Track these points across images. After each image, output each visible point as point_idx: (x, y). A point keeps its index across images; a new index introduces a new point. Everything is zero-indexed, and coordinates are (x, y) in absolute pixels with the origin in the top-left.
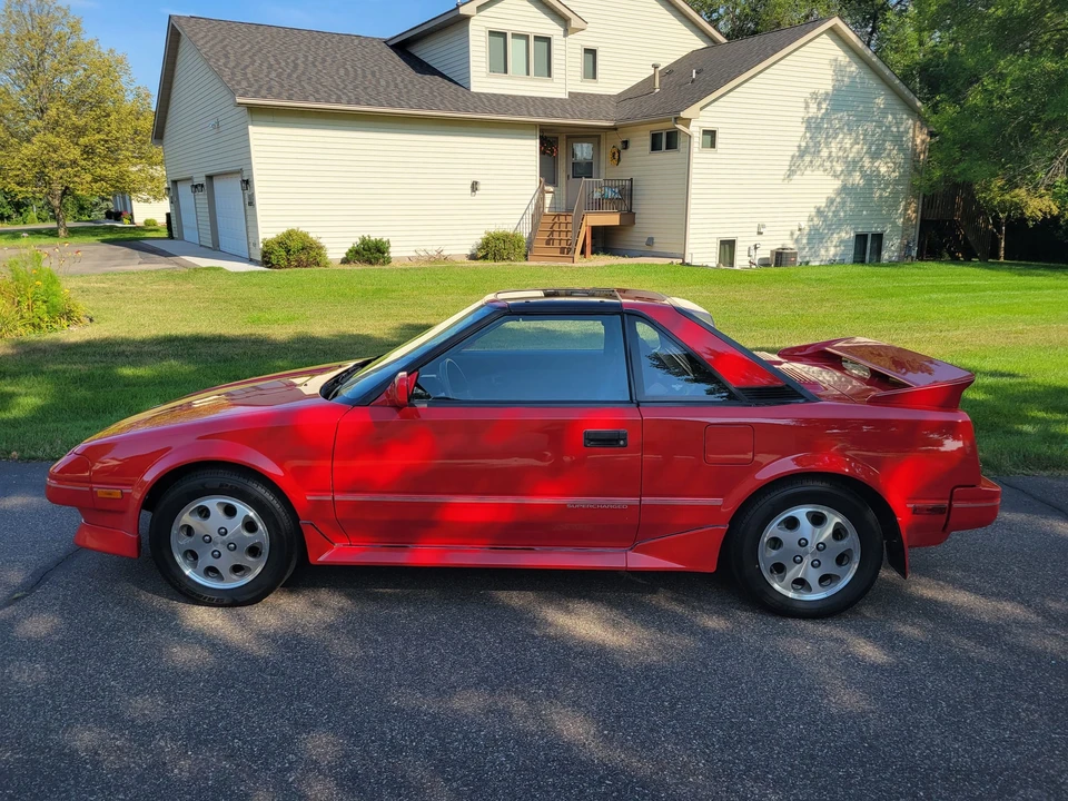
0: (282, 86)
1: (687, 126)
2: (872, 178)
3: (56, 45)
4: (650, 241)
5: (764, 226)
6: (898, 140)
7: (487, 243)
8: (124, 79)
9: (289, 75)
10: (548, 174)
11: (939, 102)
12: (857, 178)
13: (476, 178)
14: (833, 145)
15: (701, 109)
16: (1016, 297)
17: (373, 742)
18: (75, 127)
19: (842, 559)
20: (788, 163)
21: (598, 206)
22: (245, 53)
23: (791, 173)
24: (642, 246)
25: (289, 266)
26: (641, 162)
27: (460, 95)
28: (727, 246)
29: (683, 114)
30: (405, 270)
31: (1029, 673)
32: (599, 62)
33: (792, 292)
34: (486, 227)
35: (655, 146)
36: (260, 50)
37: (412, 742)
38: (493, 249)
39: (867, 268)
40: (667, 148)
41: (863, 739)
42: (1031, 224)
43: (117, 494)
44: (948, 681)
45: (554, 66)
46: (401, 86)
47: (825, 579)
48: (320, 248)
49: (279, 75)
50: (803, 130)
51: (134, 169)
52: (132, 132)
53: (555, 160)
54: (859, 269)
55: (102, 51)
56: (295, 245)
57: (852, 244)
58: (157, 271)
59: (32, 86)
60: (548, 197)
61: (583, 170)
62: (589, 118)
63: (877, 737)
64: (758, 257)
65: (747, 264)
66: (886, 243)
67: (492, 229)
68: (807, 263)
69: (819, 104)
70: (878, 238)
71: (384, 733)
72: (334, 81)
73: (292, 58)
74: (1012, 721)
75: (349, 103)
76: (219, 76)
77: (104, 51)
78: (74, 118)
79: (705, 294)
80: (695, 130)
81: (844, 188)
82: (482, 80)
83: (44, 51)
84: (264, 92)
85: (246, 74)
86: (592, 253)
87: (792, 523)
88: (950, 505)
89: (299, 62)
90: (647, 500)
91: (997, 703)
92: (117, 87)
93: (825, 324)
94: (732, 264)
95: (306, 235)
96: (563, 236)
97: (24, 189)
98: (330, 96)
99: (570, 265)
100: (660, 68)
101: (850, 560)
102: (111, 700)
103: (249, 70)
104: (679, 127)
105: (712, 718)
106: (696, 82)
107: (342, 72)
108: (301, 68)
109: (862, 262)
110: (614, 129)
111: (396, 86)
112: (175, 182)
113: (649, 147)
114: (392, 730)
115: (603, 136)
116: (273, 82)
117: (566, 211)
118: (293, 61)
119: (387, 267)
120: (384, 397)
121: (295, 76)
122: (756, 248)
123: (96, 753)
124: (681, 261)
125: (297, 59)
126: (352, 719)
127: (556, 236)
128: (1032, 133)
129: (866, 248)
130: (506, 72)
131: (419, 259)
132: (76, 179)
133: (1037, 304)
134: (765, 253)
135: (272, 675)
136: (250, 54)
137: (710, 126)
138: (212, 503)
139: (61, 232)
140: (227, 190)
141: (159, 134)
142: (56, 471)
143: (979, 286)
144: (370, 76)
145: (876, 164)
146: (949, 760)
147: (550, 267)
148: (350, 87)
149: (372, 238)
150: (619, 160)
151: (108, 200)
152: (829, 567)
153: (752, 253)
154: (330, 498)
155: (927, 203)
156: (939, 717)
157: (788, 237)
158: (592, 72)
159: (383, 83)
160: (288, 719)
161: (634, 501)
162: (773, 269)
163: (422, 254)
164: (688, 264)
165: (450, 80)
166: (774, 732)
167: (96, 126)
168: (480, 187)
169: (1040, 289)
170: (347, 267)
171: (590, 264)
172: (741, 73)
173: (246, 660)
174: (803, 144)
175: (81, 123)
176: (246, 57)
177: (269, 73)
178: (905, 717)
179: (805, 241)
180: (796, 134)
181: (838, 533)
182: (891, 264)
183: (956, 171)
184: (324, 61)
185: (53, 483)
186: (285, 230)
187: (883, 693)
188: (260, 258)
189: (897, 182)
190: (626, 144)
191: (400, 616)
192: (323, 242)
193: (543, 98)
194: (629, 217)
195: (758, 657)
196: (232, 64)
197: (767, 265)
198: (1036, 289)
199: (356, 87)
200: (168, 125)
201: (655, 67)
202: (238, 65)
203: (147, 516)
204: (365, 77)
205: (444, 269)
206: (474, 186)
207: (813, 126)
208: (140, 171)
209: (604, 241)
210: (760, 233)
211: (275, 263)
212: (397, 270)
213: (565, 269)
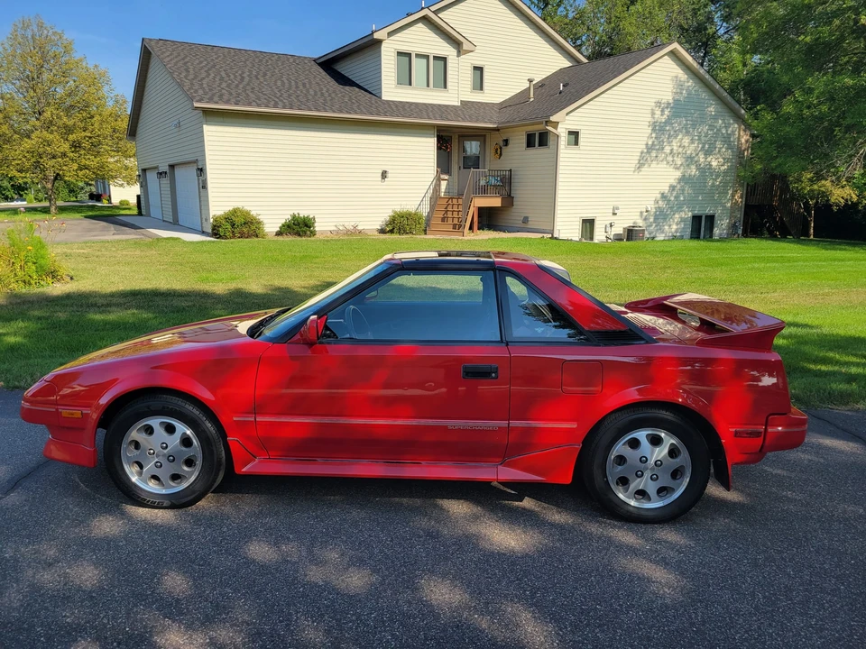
0: (231, 94)
1: (556, 128)
2: (706, 171)
3: (52, 61)
4: (526, 220)
5: (618, 209)
6: (727, 140)
7: (394, 221)
8: (106, 88)
9: (237, 86)
10: (444, 165)
11: (758, 111)
12: (693, 171)
13: (385, 168)
14: (674, 144)
15: (567, 114)
16: (823, 266)
17: (281, 622)
18: (66, 126)
19: (676, 474)
20: (638, 158)
21: (484, 191)
22: (202, 68)
23: (640, 166)
24: (519, 224)
25: (234, 237)
26: (518, 156)
27: (373, 102)
28: (588, 224)
29: (553, 119)
30: (327, 241)
31: (832, 571)
32: (485, 77)
33: (640, 261)
34: (393, 207)
35: (530, 144)
36: (214, 66)
37: (313, 622)
38: (398, 225)
39: (702, 243)
40: (539, 146)
41: (693, 624)
42: (835, 208)
43: (77, 413)
44: (764, 577)
45: (449, 80)
46: (326, 95)
47: (662, 491)
48: (259, 223)
49: (228, 86)
50: (650, 131)
51: (112, 160)
52: (111, 130)
53: (449, 154)
54: (695, 243)
55: (88, 66)
56: (239, 221)
57: (689, 223)
58: (127, 240)
59: (32, 93)
60: (444, 185)
61: (472, 163)
62: (477, 121)
63: (704, 623)
64: (613, 233)
65: (604, 238)
66: (717, 222)
67: (398, 209)
68: (653, 238)
69: (663, 111)
70: (711, 219)
71: (290, 614)
72: (272, 90)
73: (240, 72)
74: (818, 611)
75: (284, 108)
76: (180, 85)
77: (91, 66)
78: (65, 119)
79: (570, 262)
80: (562, 131)
81: (683, 179)
82: (391, 90)
83: (42, 67)
84: (216, 99)
85: (202, 84)
86: (479, 229)
87: (635, 444)
88: (766, 429)
89: (245, 75)
90: (514, 423)
91: (805, 596)
92: (100, 95)
93: (667, 287)
94: (592, 239)
95: (248, 213)
96: (455, 215)
97: (23, 175)
98: (269, 102)
99: (461, 237)
100: (534, 82)
101: (682, 475)
102: (65, 585)
103: (204, 82)
104: (549, 128)
105: (566, 605)
106: (563, 94)
107: (279, 83)
108: (247, 79)
109: (698, 237)
110: (497, 130)
111: (322, 95)
112: (144, 170)
113: (525, 145)
114: (297, 613)
115: (488, 137)
116: (223, 91)
117: (457, 195)
118: (240, 75)
119: (312, 238)
120: (298, 336)
121: (241, 86)
122: (611, 226)
123: (50, 628)
124: (550, 236)
125: (243, 73)
126: (264, 603)
127: (450, 215)
128: (836, 135)
129: (701, 227)
130: (410, 84)
131: (338, 232)
132: (64, 168)
133: (840, 273)
134: (618, 229)
135: (199, 565)
136: (206, 69)
137: (574, 128)
138: (155, 422)
139: (53, 209)
140: (185, 177)
141: (132, 132)
142: (29, 395)
143: (793, 258)
144: (301, 87)
145: (709, 159)
146: (764, 643)
147: (444, 240)
148: (285, 95)
149: (301, 216)
150: (501, 155)
151: (90, 185)
152: (665, 480)
153: (608, 229)
154: (253, 419)
155: (751, 191)
156: (757, 606)
157: (638, 217)
158: (479, 85)
159: (312, 92)
160: (211, 602)
161: (504, 423)
162: (625, 243)
163: (341, 228)
164: (556, 238)
165: (366, 90)
166: (617, 617)
167: (82, 125)
168: (389, 175)
169: (843, 260)
170: (280, 238)
171: (476, 238)
172: (599, 86)
173: (179, 552)
174: (650, 143)
175: (70, 123)
176: (202, 71)
177: (220, 84)
178: (728, 606)
179: (652, 220)
180: (643, 135)
181: (673, 452)
182: (721, 240)
183: (773, 165)
184: (265, 75)
185: (27, 405)
186: (231, 208)
187: (709, 586)
188: (210, 231)
189: (725, 173)
190: (506, 142)
191: (309, 518)
192: (261, 218)
193: (440, 105)
194: (509, 200)
195: (606, 555)
196: (191, 77)
197: (621, 240)
198: (839, 260)
199: (290, 96)
200: (139, 125)
201: (530, 81)
202: (196, 77)
203: (101, 432)
204: (297, 87)
205: (358, 240)
206: (384, 175)
207: (658, 129)
208: (117, 161)
209: (488, 219)
210: (615, 214)
211: (222, 234)
212: (320, 241)
213: (456, 242)
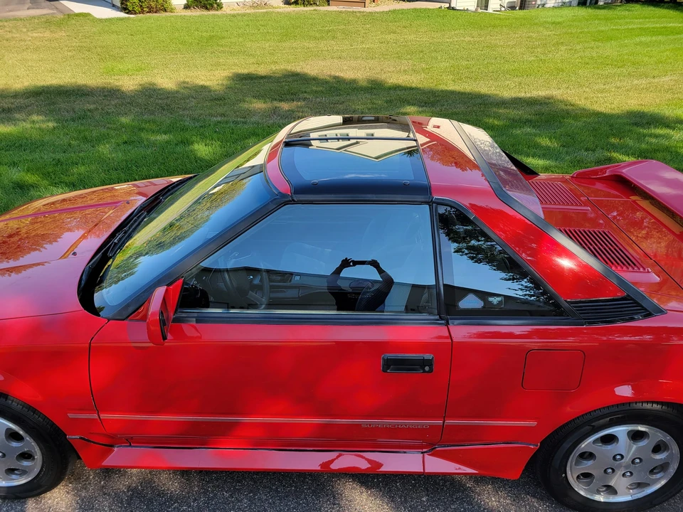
25: (142, 12)
30: (234, 16)
33: (534, 35)
39: (590, 10)
54: (582, 11)
58: (39, 17)
65: (498, 7)
68: (543, 5)
79: (467, 39)
93: (563, 71)
94: (486, 7)
99: (362, 9)
109: (585, 3)
119: (219, 13)
124: (447, 5)
131: (244, 3)
143: (675, 28)
147: (347, 12)
162: (519, 13)
164: (453, 9)
170: (188, 13)
171: (377, 10)
182: (605, 6)
188: (119, 5)
197: (514, 8)
205: (265, 15)
211: (131, 9)
212: (227, 16)
213: (358, 14)
